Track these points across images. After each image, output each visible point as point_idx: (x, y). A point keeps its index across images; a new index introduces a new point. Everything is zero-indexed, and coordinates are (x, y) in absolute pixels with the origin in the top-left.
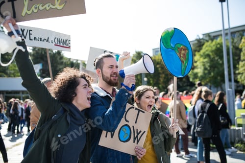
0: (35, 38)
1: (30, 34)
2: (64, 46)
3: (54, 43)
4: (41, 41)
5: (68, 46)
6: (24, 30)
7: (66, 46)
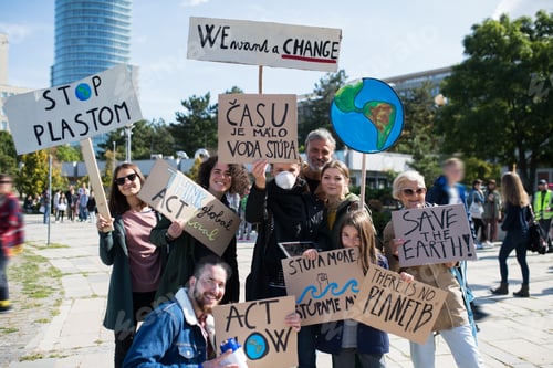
0: (234, 42)
1: (224, 35)
2: (317, 56)
3: (282, 52)
4: (246, 49)
5: (329, 58)
6: (213, 26)
7: (322, 57)
